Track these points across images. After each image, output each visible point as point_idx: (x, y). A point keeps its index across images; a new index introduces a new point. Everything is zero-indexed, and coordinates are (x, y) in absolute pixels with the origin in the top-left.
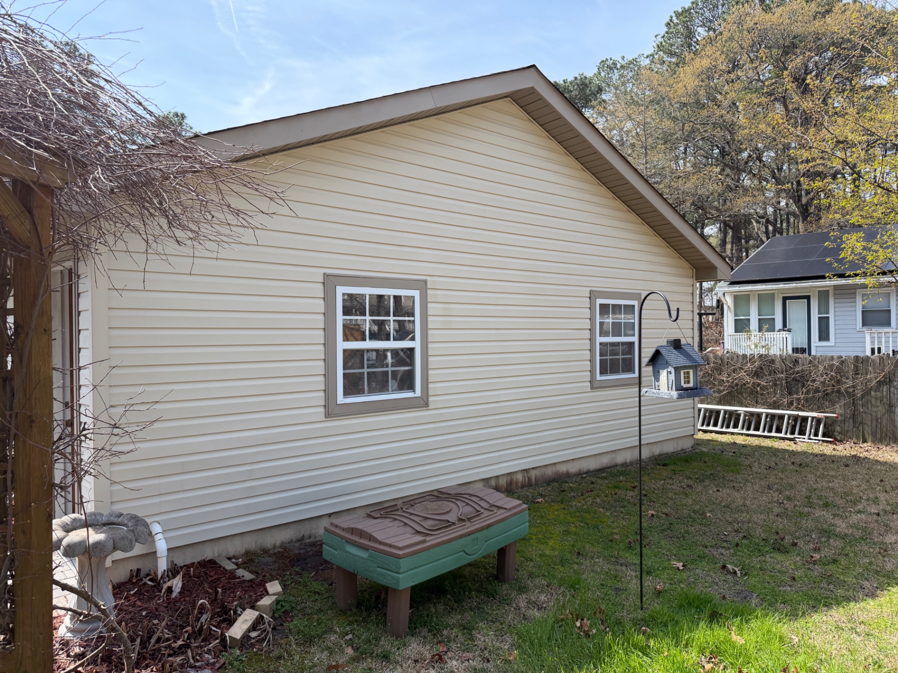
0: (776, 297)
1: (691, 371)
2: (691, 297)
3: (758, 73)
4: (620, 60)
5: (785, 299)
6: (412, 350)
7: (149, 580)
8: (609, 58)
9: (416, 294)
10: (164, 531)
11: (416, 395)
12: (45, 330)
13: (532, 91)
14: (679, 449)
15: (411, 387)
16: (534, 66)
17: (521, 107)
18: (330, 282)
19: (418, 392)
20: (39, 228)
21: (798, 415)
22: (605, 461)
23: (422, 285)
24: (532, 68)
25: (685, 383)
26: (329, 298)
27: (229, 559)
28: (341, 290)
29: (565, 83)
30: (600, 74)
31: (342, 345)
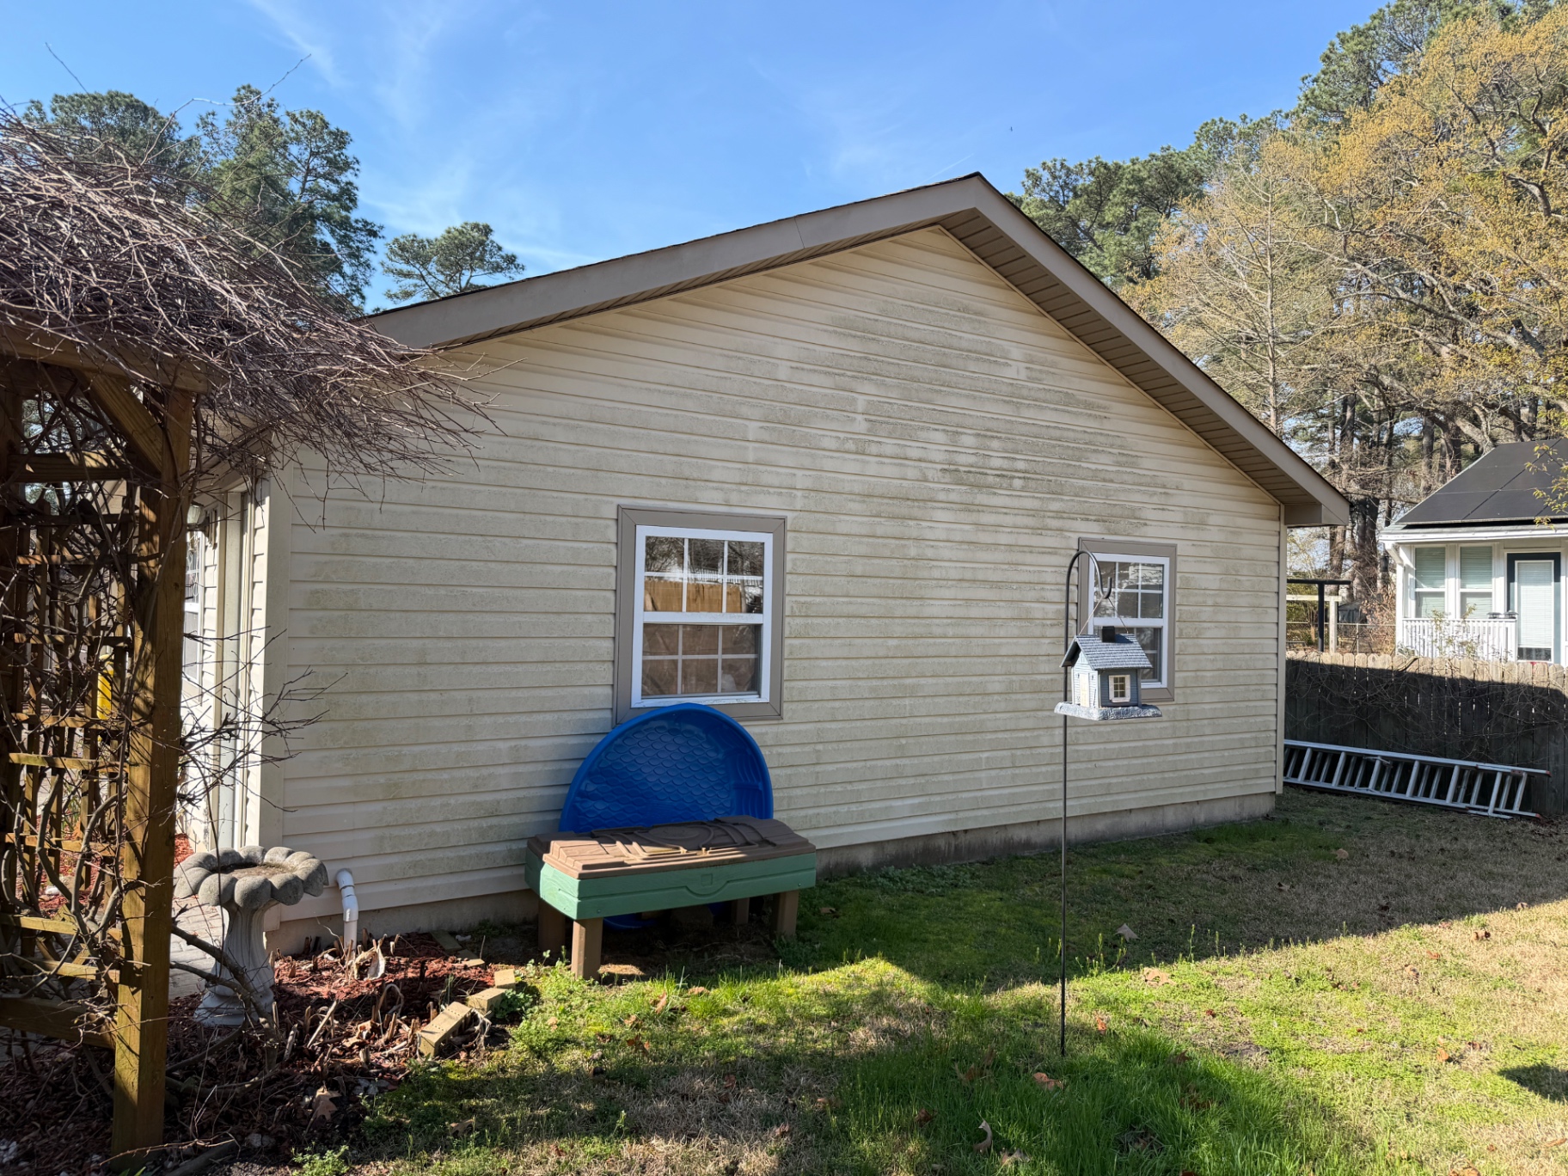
0: (1495, 554)
1: (1128, 678)
2: (1276, 553)
3: (1492, 144)
4: (1239, 122)
5: (1512, 559)
6: (757, 629)
7: (330, 954)
8: (1217, 119)
9: (767, 539)
10: (355, 886)
11: (761, 701)
12: (176, 585)
13: (974, 215)
14: (1245, 815)
15: (755, 686)
16: (977, 174)
17: (960, 240)
18: (627, 518)
19: (765, 696)
20: (174, 448)
21: (1476, 768)
22: (1101, 826)
23: (778, 527)
24: (975, 179)
25: (1116, 696)
26: (624, 543)
27: (453, 934)
28: (644, 532)
29: (1134, 164)
30: (1200, 146)
31: (643, 616)
